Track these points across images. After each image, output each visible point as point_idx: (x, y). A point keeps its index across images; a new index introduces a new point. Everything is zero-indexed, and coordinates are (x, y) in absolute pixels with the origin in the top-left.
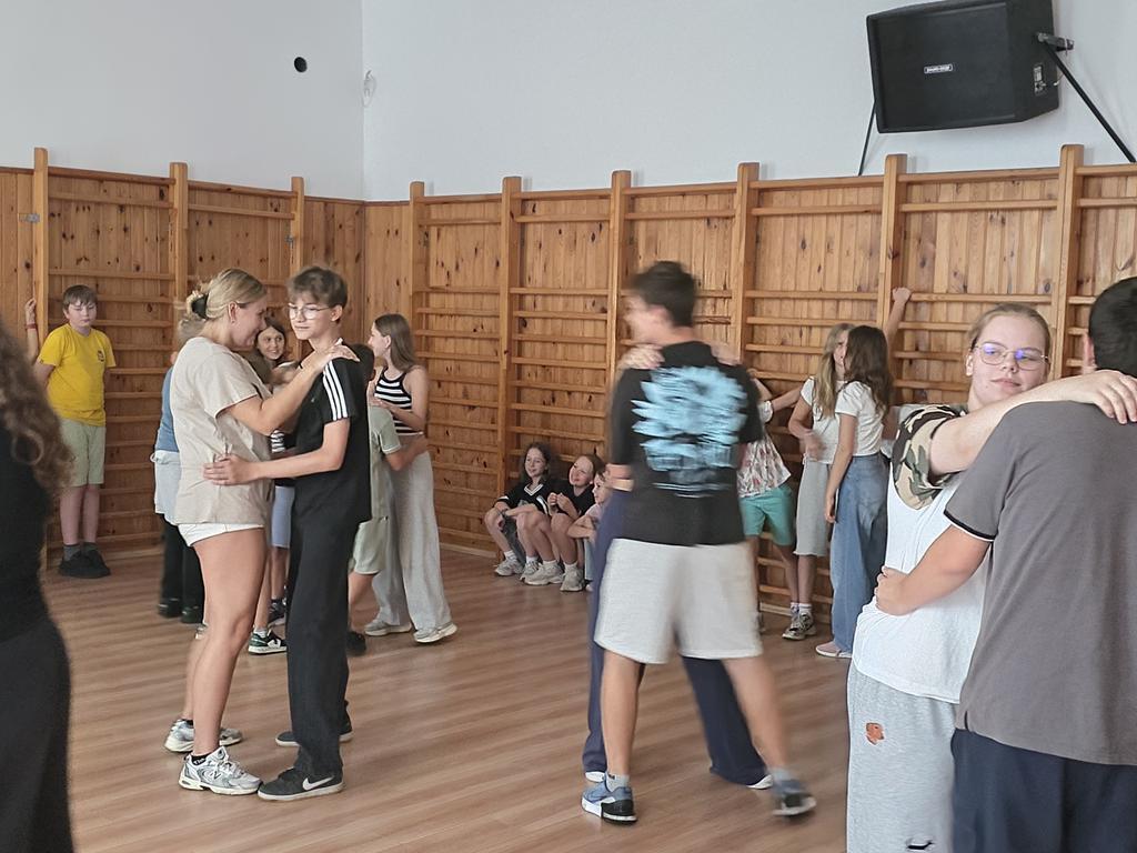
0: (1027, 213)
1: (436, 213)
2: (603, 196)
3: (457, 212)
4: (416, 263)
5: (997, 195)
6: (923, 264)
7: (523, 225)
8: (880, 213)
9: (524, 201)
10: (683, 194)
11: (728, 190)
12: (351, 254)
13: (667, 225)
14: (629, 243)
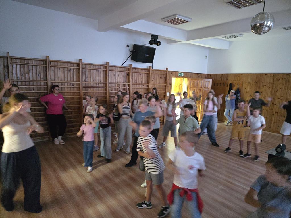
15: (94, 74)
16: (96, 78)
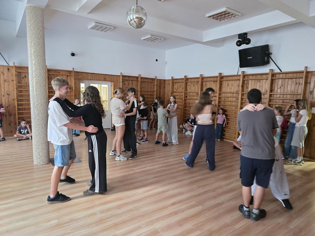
0: (264, 80)
1: (175, 81)
2: (198, 78)
3: (178, 81)
4: (172, 88)
5: (259, 77)
6: (247, 88)
7: (187, 83)
8: (240, 80)
9: (187, 79)
10: (210, 78)
11: (217, 77)
12: (163, 87)
13: (208, 82)
14: (202, 85)
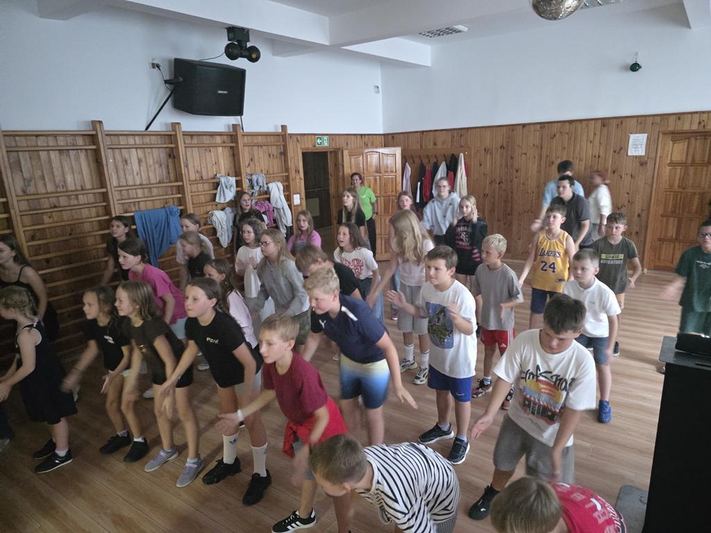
15: (56, 164)
16: (64, 177)
